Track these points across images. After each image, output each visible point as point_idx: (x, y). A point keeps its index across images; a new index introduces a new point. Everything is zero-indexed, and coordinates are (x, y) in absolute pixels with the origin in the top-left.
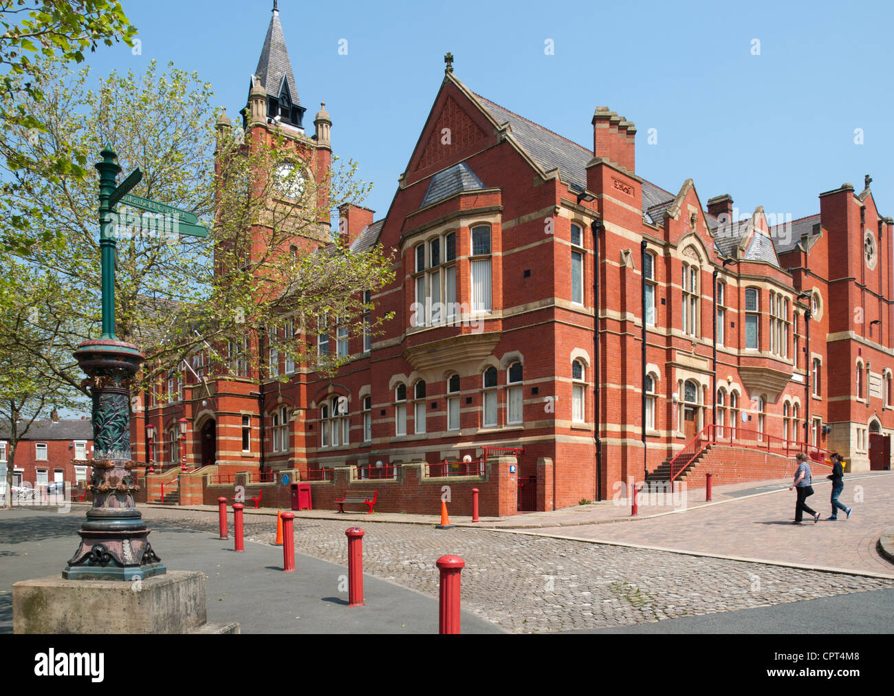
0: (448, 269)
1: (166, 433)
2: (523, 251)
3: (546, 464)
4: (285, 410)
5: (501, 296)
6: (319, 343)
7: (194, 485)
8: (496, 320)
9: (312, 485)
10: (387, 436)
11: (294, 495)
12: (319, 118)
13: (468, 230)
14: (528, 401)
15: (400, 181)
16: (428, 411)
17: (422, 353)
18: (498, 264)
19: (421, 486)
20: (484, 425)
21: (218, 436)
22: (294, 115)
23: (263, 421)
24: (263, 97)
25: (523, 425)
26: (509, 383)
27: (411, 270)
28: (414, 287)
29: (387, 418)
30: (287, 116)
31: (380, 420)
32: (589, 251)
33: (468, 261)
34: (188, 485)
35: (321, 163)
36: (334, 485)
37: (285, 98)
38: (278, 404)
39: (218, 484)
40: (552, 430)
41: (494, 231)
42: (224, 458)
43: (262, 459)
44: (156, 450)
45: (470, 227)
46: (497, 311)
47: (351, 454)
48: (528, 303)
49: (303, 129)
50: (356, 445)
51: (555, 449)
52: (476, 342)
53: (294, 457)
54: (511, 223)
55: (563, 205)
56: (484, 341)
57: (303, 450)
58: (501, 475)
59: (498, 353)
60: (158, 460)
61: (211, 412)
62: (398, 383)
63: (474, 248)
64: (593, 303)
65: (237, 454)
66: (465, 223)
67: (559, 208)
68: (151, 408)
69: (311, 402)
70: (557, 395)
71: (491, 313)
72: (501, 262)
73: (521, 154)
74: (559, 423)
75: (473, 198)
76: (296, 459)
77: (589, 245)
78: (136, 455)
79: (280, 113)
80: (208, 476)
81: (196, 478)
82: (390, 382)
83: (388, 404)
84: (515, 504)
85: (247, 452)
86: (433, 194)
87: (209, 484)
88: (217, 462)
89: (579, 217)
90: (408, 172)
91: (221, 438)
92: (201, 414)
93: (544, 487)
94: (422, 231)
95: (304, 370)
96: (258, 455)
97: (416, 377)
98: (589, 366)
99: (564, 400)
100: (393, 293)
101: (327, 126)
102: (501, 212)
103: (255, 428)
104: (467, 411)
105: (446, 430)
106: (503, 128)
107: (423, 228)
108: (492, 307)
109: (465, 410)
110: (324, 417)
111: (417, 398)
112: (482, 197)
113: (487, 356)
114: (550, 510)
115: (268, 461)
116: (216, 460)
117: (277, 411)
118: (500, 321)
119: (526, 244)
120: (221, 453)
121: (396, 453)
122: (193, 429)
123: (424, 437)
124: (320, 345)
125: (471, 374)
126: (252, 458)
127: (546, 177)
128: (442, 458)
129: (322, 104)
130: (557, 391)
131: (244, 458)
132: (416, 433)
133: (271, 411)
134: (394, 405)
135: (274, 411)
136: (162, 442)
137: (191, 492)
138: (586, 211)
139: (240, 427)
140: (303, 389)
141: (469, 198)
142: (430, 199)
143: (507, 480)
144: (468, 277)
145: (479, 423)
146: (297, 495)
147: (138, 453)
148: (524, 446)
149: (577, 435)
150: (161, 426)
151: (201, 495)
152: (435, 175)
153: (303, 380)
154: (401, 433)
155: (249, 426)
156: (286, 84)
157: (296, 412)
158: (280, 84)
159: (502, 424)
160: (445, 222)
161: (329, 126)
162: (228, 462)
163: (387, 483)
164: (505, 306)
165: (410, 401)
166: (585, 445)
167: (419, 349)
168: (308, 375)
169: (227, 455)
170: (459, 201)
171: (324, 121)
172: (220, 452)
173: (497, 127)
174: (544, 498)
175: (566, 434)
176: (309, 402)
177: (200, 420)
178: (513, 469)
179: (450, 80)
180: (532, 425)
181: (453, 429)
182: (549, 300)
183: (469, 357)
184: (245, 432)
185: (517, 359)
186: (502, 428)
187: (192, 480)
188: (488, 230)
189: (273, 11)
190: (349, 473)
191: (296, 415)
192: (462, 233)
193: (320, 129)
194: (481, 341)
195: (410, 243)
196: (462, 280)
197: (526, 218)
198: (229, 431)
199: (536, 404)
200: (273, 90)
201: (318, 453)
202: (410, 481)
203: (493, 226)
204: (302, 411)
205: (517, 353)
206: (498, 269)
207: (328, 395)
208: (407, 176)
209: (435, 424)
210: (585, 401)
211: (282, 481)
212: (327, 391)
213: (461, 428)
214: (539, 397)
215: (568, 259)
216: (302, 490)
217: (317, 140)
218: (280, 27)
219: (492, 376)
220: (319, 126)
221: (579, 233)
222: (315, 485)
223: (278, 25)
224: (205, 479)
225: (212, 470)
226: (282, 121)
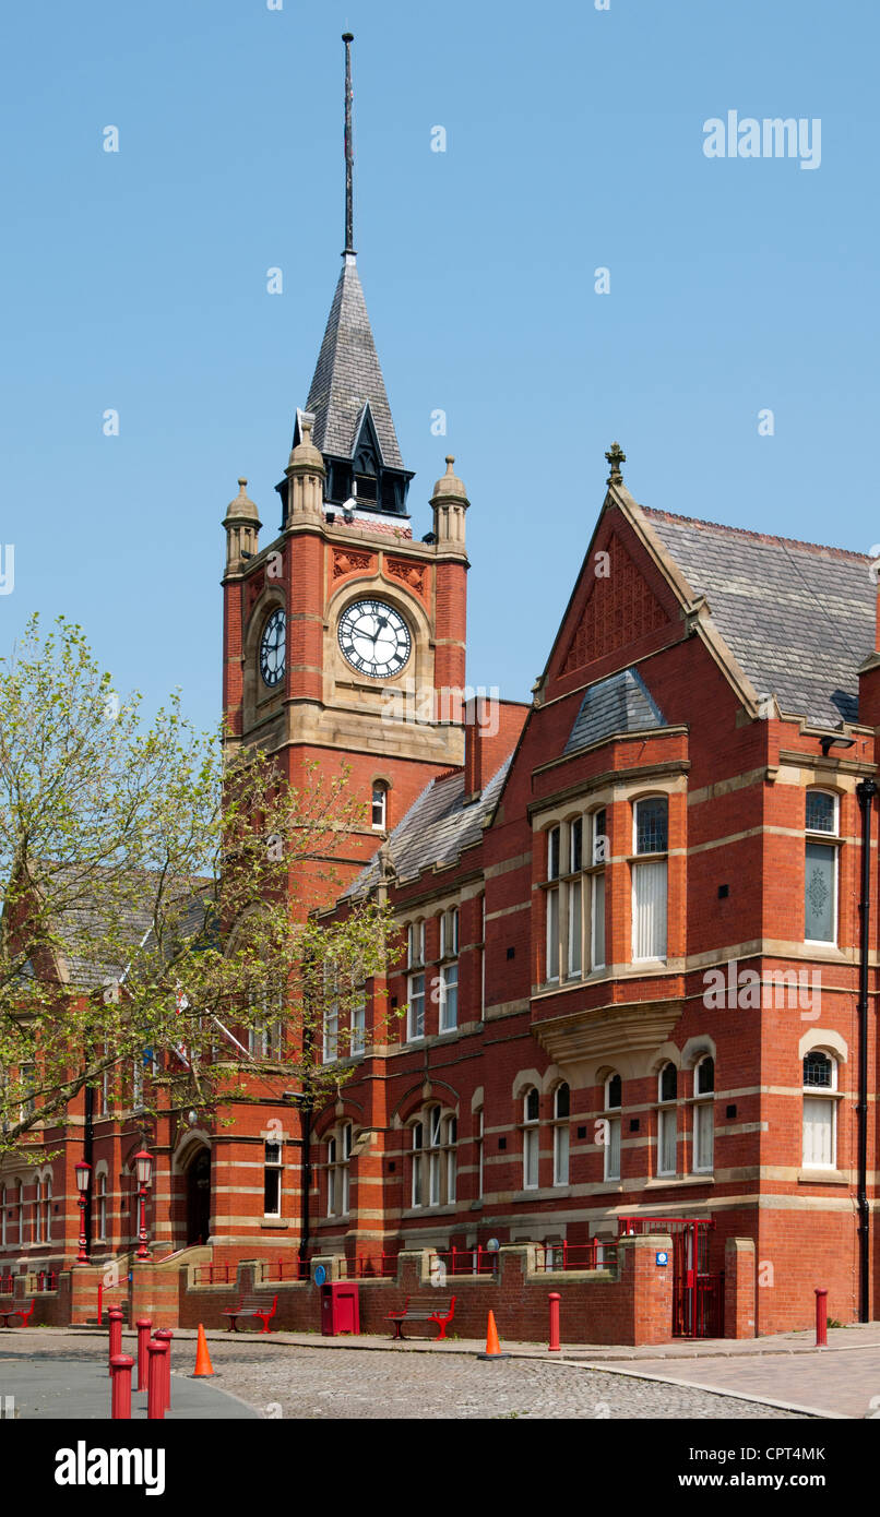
0: (598, 876)
1: (127, 1173)
2: (718, 848)
3: (739, 1249)
4: (349, 1129)
5: (684, 931)
6: (410, 996)
7: (160, 1288)
8: (673, 977)
9: (362, 1286)
10: (508, 1190)
11: (325, 1305)
12: (440, 495)
13: (628, 807)
14: (721, 1131)
15: (534, 691)
16: (573, 1143)
17: (556, 1034)
18: (678, 871)
19: (526, 1287)
20: (660, 1172)
21: (215, 1186)
22: (388, 490)
23: (308, 1153)
24: (313, 469)
25: (713, 1174)
26: (697, 1095)
27: (540, 876)
28: (546, 907)
29: (506, 1153)
30: (371, 496)
31: (497, 1157)
32: (849, 840)
33: (627, 868)
34: (149, 1287)
35: (442, 593)
36: (398, 1285)
37: (366, 454)
38: (335, 1118)
39: (207, 1286)
40: (753, 1186)
41: (672, 810)
42: (226, 1230)
43: (306, 1232)
44: (106, 1212)
45: (631, 801)
46: (675, 960)
47: (456, 1223)
48: (724, 946)
49: (407, 518)
50: (465, 1205)
51: (757, 1221)
52: (638, 1017)
53: (357, 1228)
54: (702, 795)
55: (784, 762)
56: (654, 1016)
57: (379, 1214)
58: (639, 1269)
59: (678, 1038)
60: (110, 1234)
61: (203, 1135)
62: (528, 1086)
63: (640, 840)
64: (858, 939)
65: (253, 1222)
66: (621, 794)
67: (776, 772)
68: (97, 1119)
69: (393, 1117)
70: (765, 1120)
71: (664, 962)
72: (684, 867)
73: (719, 662)
74: (768, 1173)
75: (636, 747)
76: (359, 1232)
77: (850, 829)
78: (64, 1222)
79: (355, 494)
80: (190, 1269)
81: (167, 1272)
82: (514, 1084)
83: (510, 1127)
84: (667, 1323)
85: (273, 1218)
86: (584, 727)
87: (190, 1285)
88: (211, 1238)
89: (826, 777)
90: (548, 677)
91: (220, 1190)
92: (185, 1139)
93: (735, 1293)
94: (557, 804)
95: (383, 1050)
96: (296, 1223)
97: (555, 1076)
98: (846, 1061)
99: (782, 1128)
100: (521, 911)
101: (456, 510)
102: (685, 772)
103: (292, 1167)
104: (631, 1146)
105: (601, 1180)
106: (694, 608)
107: (558, 799)
108: (669, 952)
109: (629, 1144)
110: (417, 1147)
111: (559, 1116)
112: (654, 744)
113: (662, 1042)
114: (747, 1336)
115: (317, 1235)
116: (209, 1235)
117: (334, 1133)
118: (681, 979)
119: (722, 836)
120: (220, 1221)
121: (521, 1224)
122: (171, 1170)
123: (564, 1194)
124: (414, 1001)
125: (638, 1075)
126: (283, 1230)
127: (754, 712)
128: (591, 1236)
129: (448, 461)
130: (764, 1114)
131: (268, 1229)
132: (555, 1184)
133: (324, 1130)
134: (521, 1130)
135: (329, 1133)
136: (118, 1194)
137: (155, 1302)
138: (842, 765)
139: (260, 1165)
140: (379, 1091)
141: (629, 746)
142: (578, 737)
143: (649, 1279)
144: (626, 896)
145: (650, 1169)
146: (330, 1305)
147: (68, 1217)
148: (712, 1213)
149: (813, 1195)
150: (118, 1159)
151: (175, 1309)
152: (590, 686)
153: (379, 1072)
154: (531, 1186)
155: (279, 1164)
156: (368, 426)
157: (363, 1137)
158: (357, 424)
159: (683, 1172)
160: (590, 790)
161: (461, 509)
162: (233, 1240)
163: (477, 1283)
164: (692, 950)
165: (544, 1122)
166: (830, 1213)
167: (551, 1026)
168: (388, 1059)
169: (232, 1224)
170: (613, 752)
171: (450, 500)
172: (218, 1217)
173: (685, 606)
174: (735, 1313)
175: (786, 1193)
176: (390, 1116)
177: (185, 1150)
178: (662, 1258)
179: (614, 502)
180: (726, 1175)
181: (611, 1181)
182: (754, 944)
183: (630, 1045)
184: (271, 1176)
185: (704, 1051)
186: (682, 1178)
187: (157, 1278)
188: (664, 807)
189: (344, 255)
190: (420, 1263)
191: (364, 1142)
192: (617, 813)
193: (442, 518)
194: (646, 1017)
195: (539, 822)
196: (615, 902)
197: (722, 787)
198: (236, 1176)
199: (733, 1136)
200: (341, 445)
201: (404, 1220)
202: (511, 1279)
203: (672, 800)
204: (374, 1135)
205: (705, 1040)
206: (678, 880)
207: (423, 1101)
208: (547, 683)
209: (586, 1168)
210: (838, 1129)
211: (315, 1278)
212: (422, 1095)
213: (623, 1177)
214: (736, 1124)
215: (798, 863)
216: (340, 1296)
217: (437, 542)
218: (359, 291)
219: (672, 1079)
220: (441, 510)
221: (832, 807)
222: (368, 1286)
223: (354, 288)
224: (183, 1275)
225: (200, 1257)
226: (359, 508)
